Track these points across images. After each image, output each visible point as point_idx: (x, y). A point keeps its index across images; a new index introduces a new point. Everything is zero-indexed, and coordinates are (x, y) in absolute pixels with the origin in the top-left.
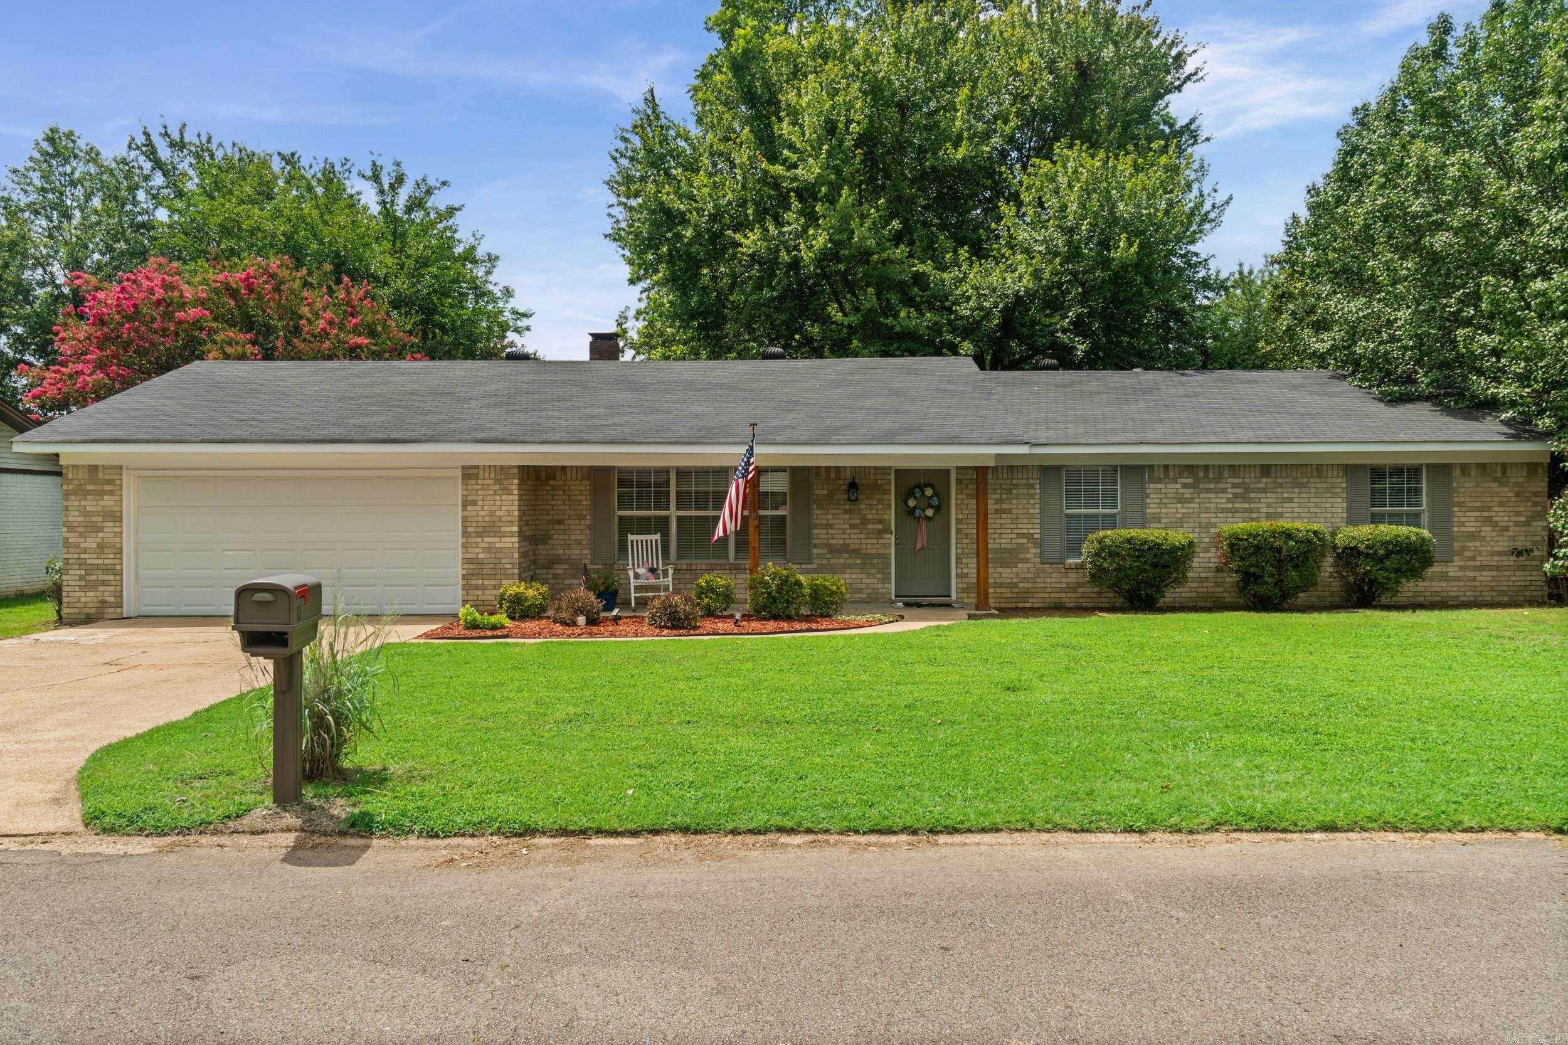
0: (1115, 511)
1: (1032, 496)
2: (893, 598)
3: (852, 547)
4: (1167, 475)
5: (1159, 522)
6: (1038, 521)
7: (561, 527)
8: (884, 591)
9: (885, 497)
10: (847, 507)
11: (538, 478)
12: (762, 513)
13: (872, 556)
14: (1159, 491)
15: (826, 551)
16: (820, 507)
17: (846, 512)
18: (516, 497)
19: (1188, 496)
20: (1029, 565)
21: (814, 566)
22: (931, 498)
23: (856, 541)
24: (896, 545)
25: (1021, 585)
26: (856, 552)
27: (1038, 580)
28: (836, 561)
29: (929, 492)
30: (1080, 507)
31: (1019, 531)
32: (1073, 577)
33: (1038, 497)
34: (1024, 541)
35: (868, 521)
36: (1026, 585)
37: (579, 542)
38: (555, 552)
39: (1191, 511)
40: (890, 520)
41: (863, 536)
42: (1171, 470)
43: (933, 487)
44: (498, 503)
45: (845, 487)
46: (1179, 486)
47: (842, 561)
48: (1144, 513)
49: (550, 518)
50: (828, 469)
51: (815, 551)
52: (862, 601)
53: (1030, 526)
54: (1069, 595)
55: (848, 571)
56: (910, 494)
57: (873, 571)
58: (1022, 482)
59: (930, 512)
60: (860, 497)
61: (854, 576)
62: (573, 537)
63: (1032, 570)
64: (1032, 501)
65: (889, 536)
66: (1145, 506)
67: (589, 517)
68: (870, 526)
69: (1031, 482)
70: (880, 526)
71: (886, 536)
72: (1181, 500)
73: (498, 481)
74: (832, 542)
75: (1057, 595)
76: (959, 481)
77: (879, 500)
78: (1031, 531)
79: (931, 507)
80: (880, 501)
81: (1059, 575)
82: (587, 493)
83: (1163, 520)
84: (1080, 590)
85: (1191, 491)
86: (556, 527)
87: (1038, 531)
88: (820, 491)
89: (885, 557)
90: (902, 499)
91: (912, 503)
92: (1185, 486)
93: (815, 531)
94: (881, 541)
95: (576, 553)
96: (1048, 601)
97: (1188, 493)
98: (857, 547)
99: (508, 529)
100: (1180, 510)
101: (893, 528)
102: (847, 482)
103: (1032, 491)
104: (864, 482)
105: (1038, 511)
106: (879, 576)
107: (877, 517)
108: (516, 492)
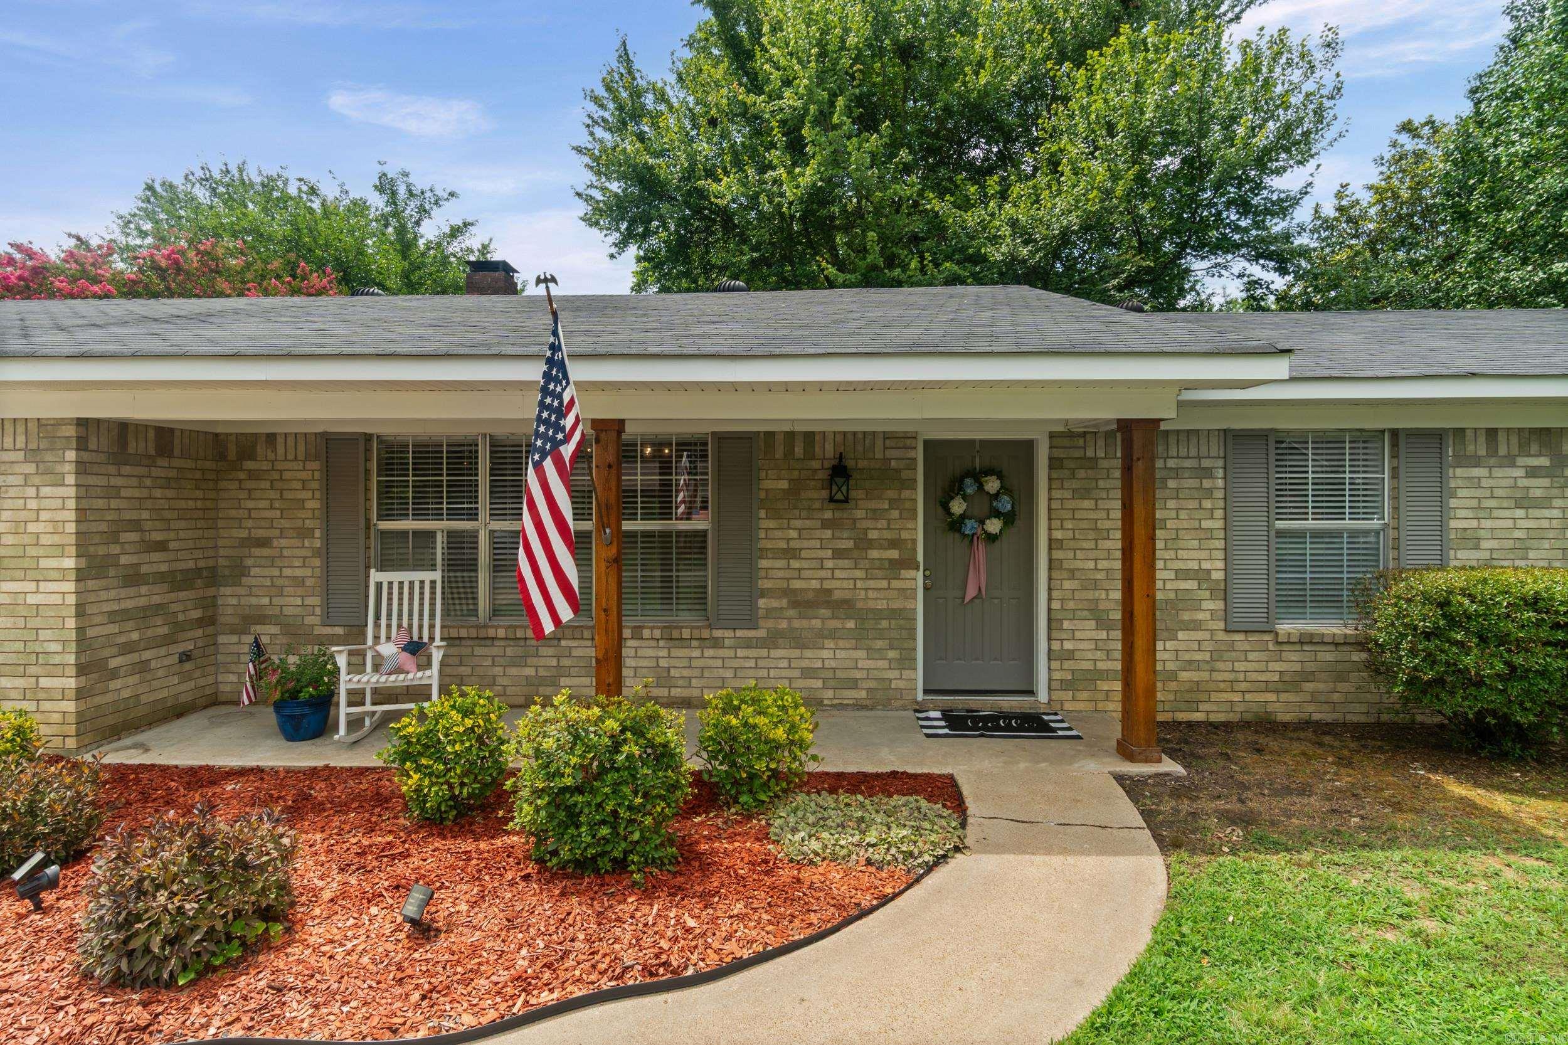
0: (1376, 523)
1: (1209, 493)
2: (920, 696)
3: (837, 595)
4: (1492, 451)
5: (1477, 548)
6: (1220, 544)
7: (266, 552)
8: (901, 684)
9: (906, 494)
10: (828, 515)
11: (222, 457)
12: (627, 526)
13: (878, 614)
14: (1476, 483)
15: (784, 602)
16: (774, 514)
17: (826, 524)
18: (72, 491)
19: (1538, 493)
20: (1199, 635)
21: (762, 633)
22: (996, 496)
23: (845, 584)
24: (926, 588)
25: (1184, 676)
26: (845, 606)
27: (1220, 665)
28: (805, 623)
29: (992, 485)
30: (1303, 516)
31: (1180, 565)
32: (1292, 662)
33: (1220, 494)
34: (1192, 585)
35: (871, 544)
36: (1194, 676)
37: (299, 582)
38: (254, 601)
39: (1545, 524)
40: (914, 541)
41: (859, 574)
42: (1502, 437)
43: (1000, 476)
44: (33, 504)
45: (823, 475)
46: (1520, 472)
47: (816, 623)
48: (1442, 526)
49: (244, 534)
50: (790, 436)
51: (762, 603)
52: (859, 706)
53: (1204, 554)
54: (1284, 697)
55: (830, 644)
56: (955, 488)
57: (879, 644)
58: (1188, 463)
59: (994, 526)
60: (853, 494)
61: (840, 654)
62: (287, 572)
63: (1206, 646)
64: (1207, 504)
65: (911, 573)
66: (1443, 514)
67: (317, 533)
68: (874, 554)
69: (1206, 463)
70: (894, 554)
71: (905, 573)
72: (1523, 502)
73: (32, 454)
74: (797, 584)
75: (1261, 697)
76: (1055, 463)
77: (891, 501)
78: (1206, 565)
79: (997, 514)
80: (894, 503)
81: (1263, 656)
82: (315, 485)
83: (1485, 544)
84: (1309, 686)
85: (1546, 482)
86: (257, 551)
87: (1220, 565)
88: (775, 483)
89: (904, 616)
90: (940, 499)
91: (958, 507)
92: (1533, 472)
93: (764, 563)
94: (895, 584)
95: (292, 603)
96: (1239, 708)
97: (1538, 487)
98: (847, 595)
99: (53, 563)
100: (1521, 524)
101: (920, 557)
102: (827, 464)
103: (1207, 483)
104: (862, 464)
105: (1220, 524)
106: (891, 654)
107: (887, 535)
108: (71, 479)
